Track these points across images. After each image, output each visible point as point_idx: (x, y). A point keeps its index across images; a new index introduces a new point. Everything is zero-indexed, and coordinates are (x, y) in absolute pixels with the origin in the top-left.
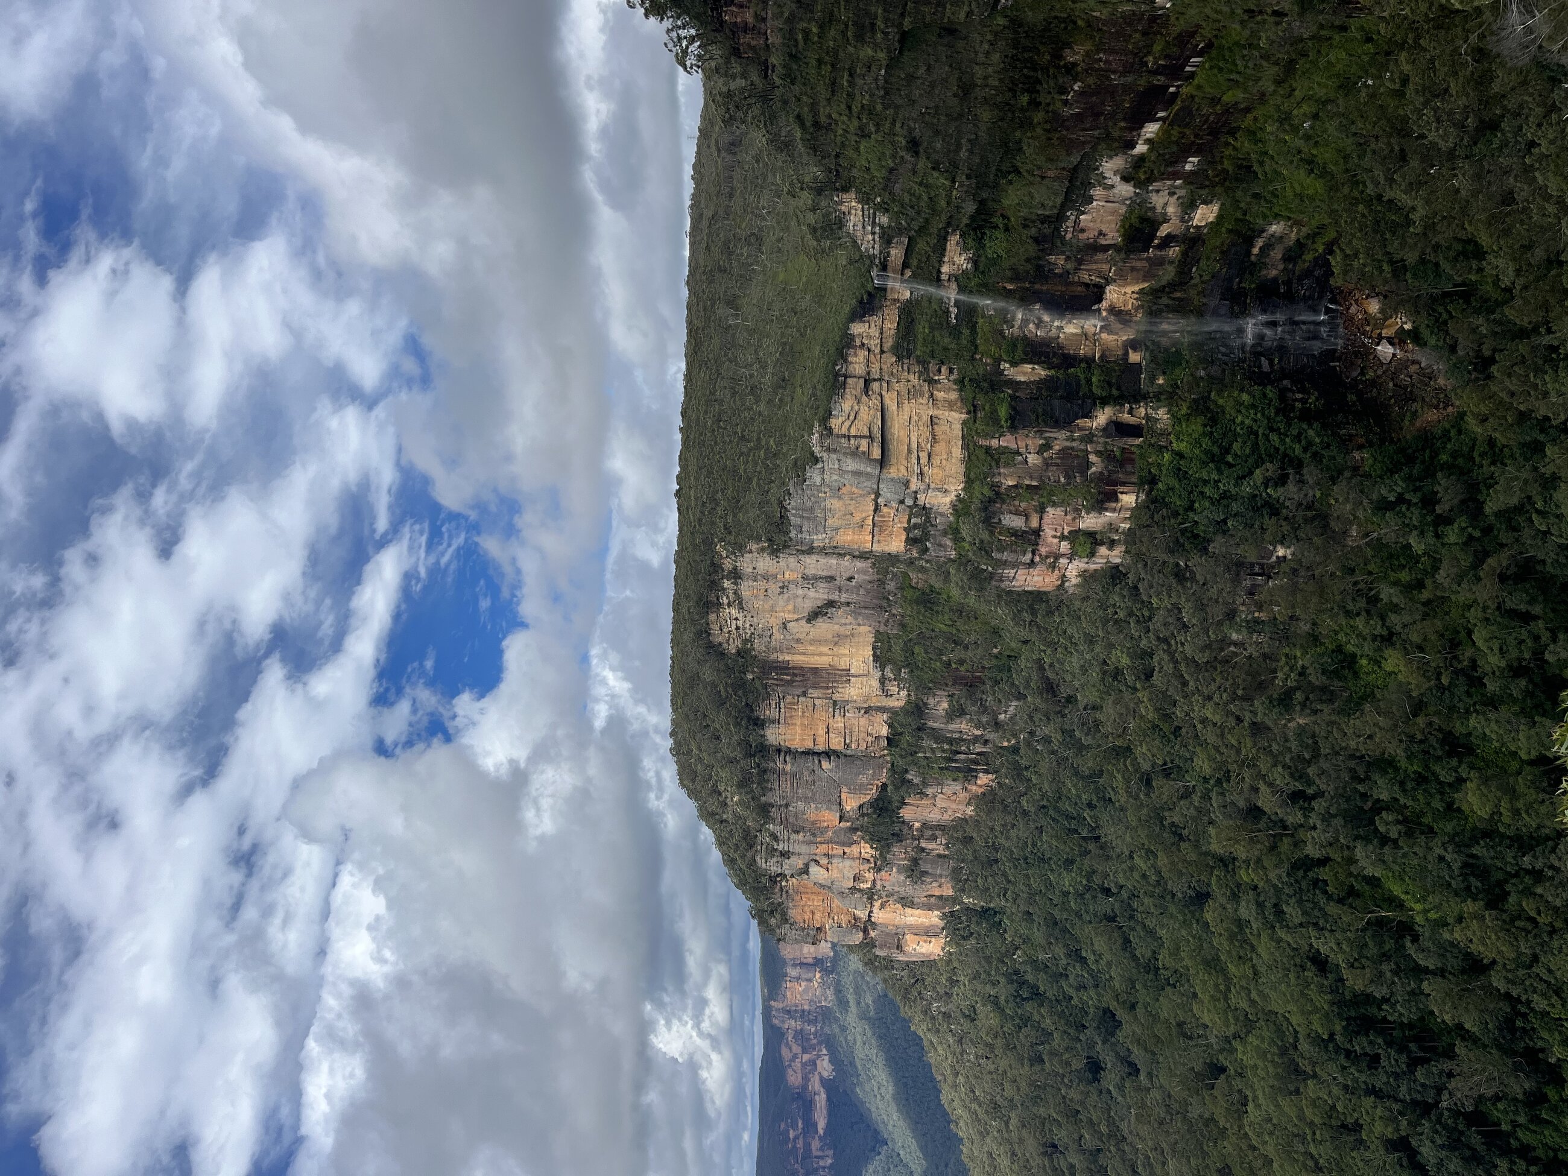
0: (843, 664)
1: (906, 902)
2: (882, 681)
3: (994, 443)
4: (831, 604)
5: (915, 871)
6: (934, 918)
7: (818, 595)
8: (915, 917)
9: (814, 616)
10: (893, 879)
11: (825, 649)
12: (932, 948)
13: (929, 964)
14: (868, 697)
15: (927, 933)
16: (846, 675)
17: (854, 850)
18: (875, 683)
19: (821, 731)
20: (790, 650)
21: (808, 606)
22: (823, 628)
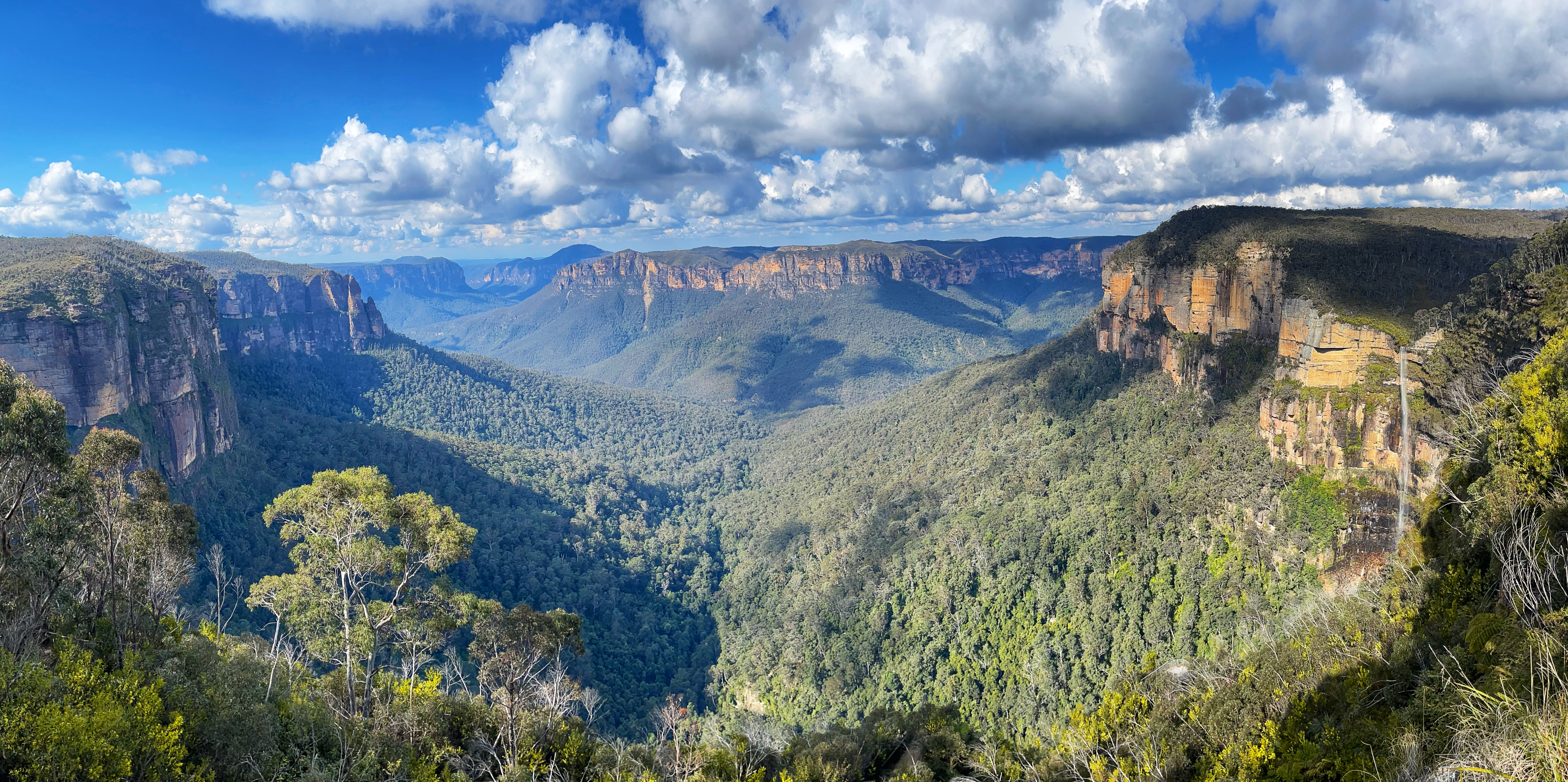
0: (1232, 314)
1: (1122, 334)
2: (1224, 333)
3: (1327, 400)
4: (1260, 308)
5: (1137, 340)
6: (1116, 348)
7: (1264, 302)
8: (1116, 336)
9: (1254, 299)
10: (1133, 329)
11: (1239, 304)
12: (1102, 346)
13: (1095, 343)
14: (1215, 325)
15: (1109, 343)
16: (1226, 315)
17: (1146, 309)
18: (1223, 330)
19: (1201, 299)
20: (1239, 286)
21: (1260, 297)
22: (1249, 304)
